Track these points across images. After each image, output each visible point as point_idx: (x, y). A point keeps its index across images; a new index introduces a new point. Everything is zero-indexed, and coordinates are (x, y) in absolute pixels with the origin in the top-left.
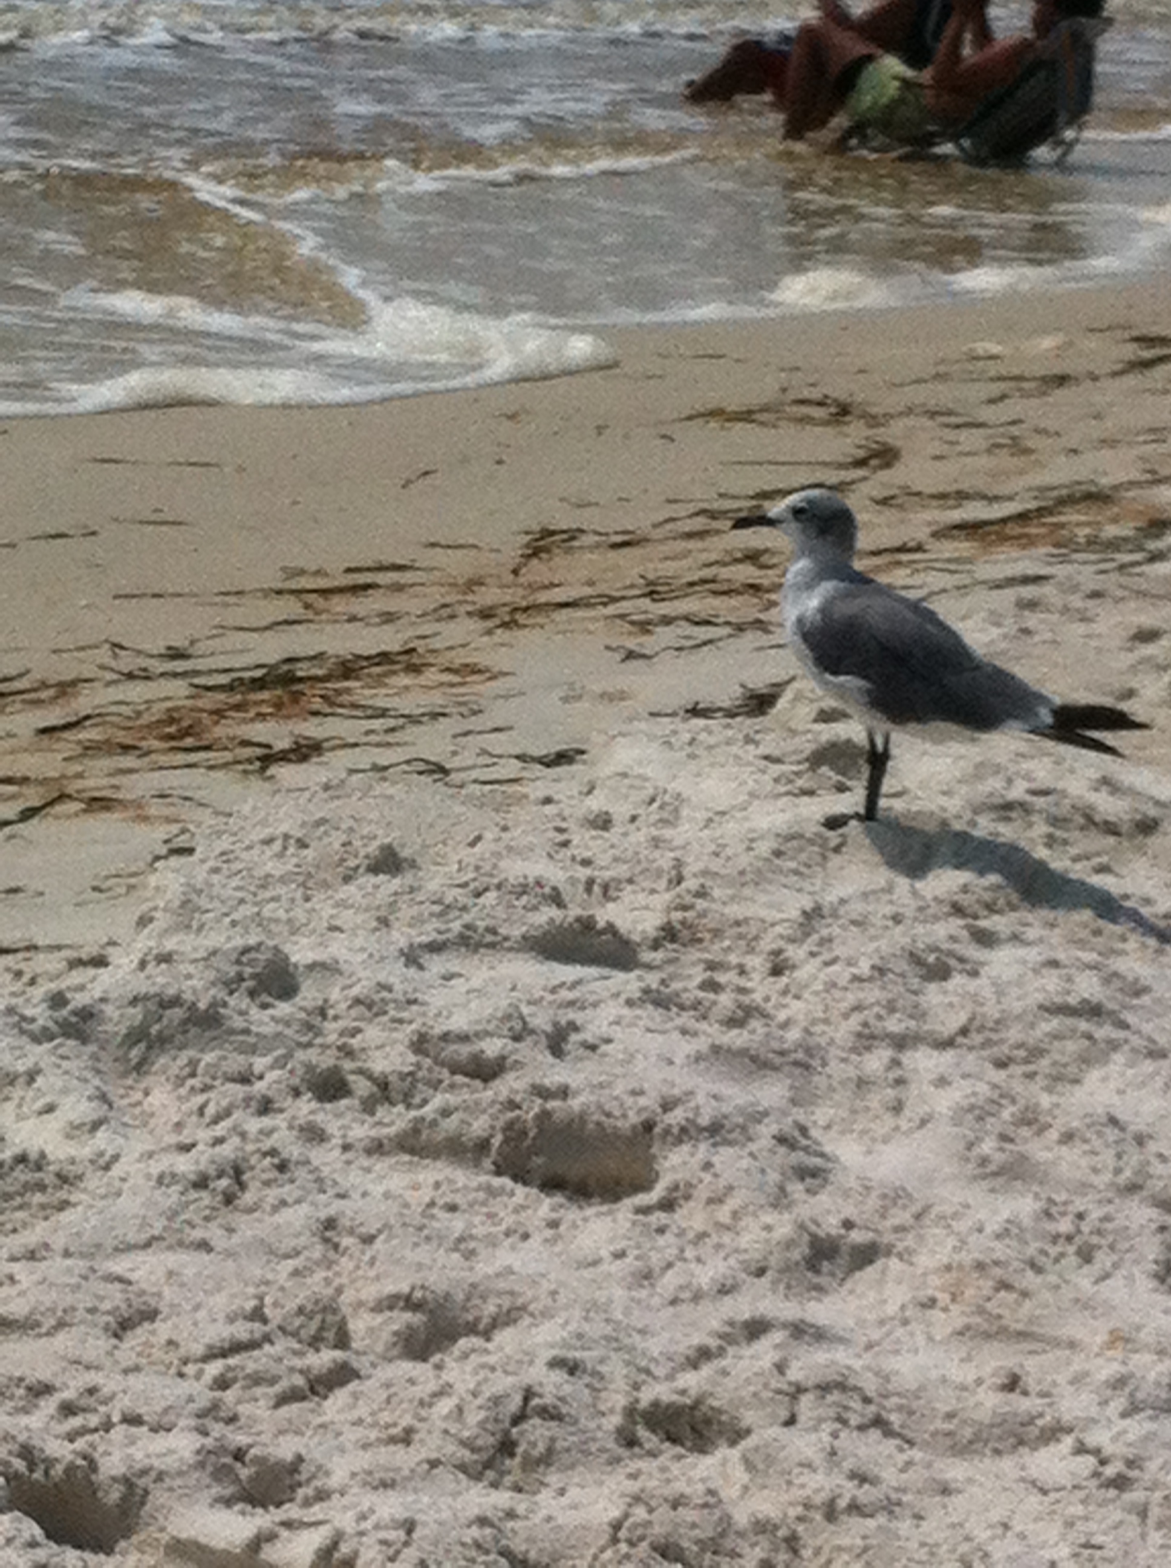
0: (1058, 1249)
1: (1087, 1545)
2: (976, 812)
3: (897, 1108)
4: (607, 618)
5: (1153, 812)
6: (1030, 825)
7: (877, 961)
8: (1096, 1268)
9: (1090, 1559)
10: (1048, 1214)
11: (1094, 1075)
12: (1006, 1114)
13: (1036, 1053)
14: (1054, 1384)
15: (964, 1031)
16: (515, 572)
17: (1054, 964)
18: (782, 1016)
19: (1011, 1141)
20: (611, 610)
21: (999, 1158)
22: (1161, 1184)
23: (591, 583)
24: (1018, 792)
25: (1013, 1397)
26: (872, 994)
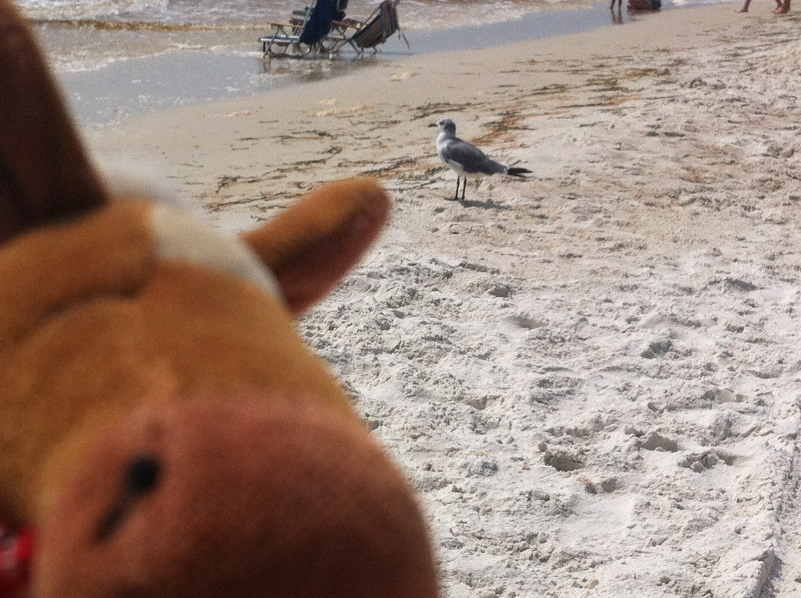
0: (438, 421)
1: (461, 522)
2: (391, 272)
3: (378, 374)
4: (250, 207)
5: (450, 270)
6: (410, 275)
7: (365, 324)
8: (451, 427)
9: (463, 526)
10: (433, 409)
11: (442, 360)
12: (415, 375)
13: (422, 354)
14: (443, 467)
15: (397, 347)
16: (217, 192)
17: (424, 323)
18: (335, 344)
19: (418, 384)
20: (251, 204)
21: (414, 390)
22: (469, 397)
23: (243, 195)
24: (405, 264)
25: (430, 472)
26: (364, 336)
